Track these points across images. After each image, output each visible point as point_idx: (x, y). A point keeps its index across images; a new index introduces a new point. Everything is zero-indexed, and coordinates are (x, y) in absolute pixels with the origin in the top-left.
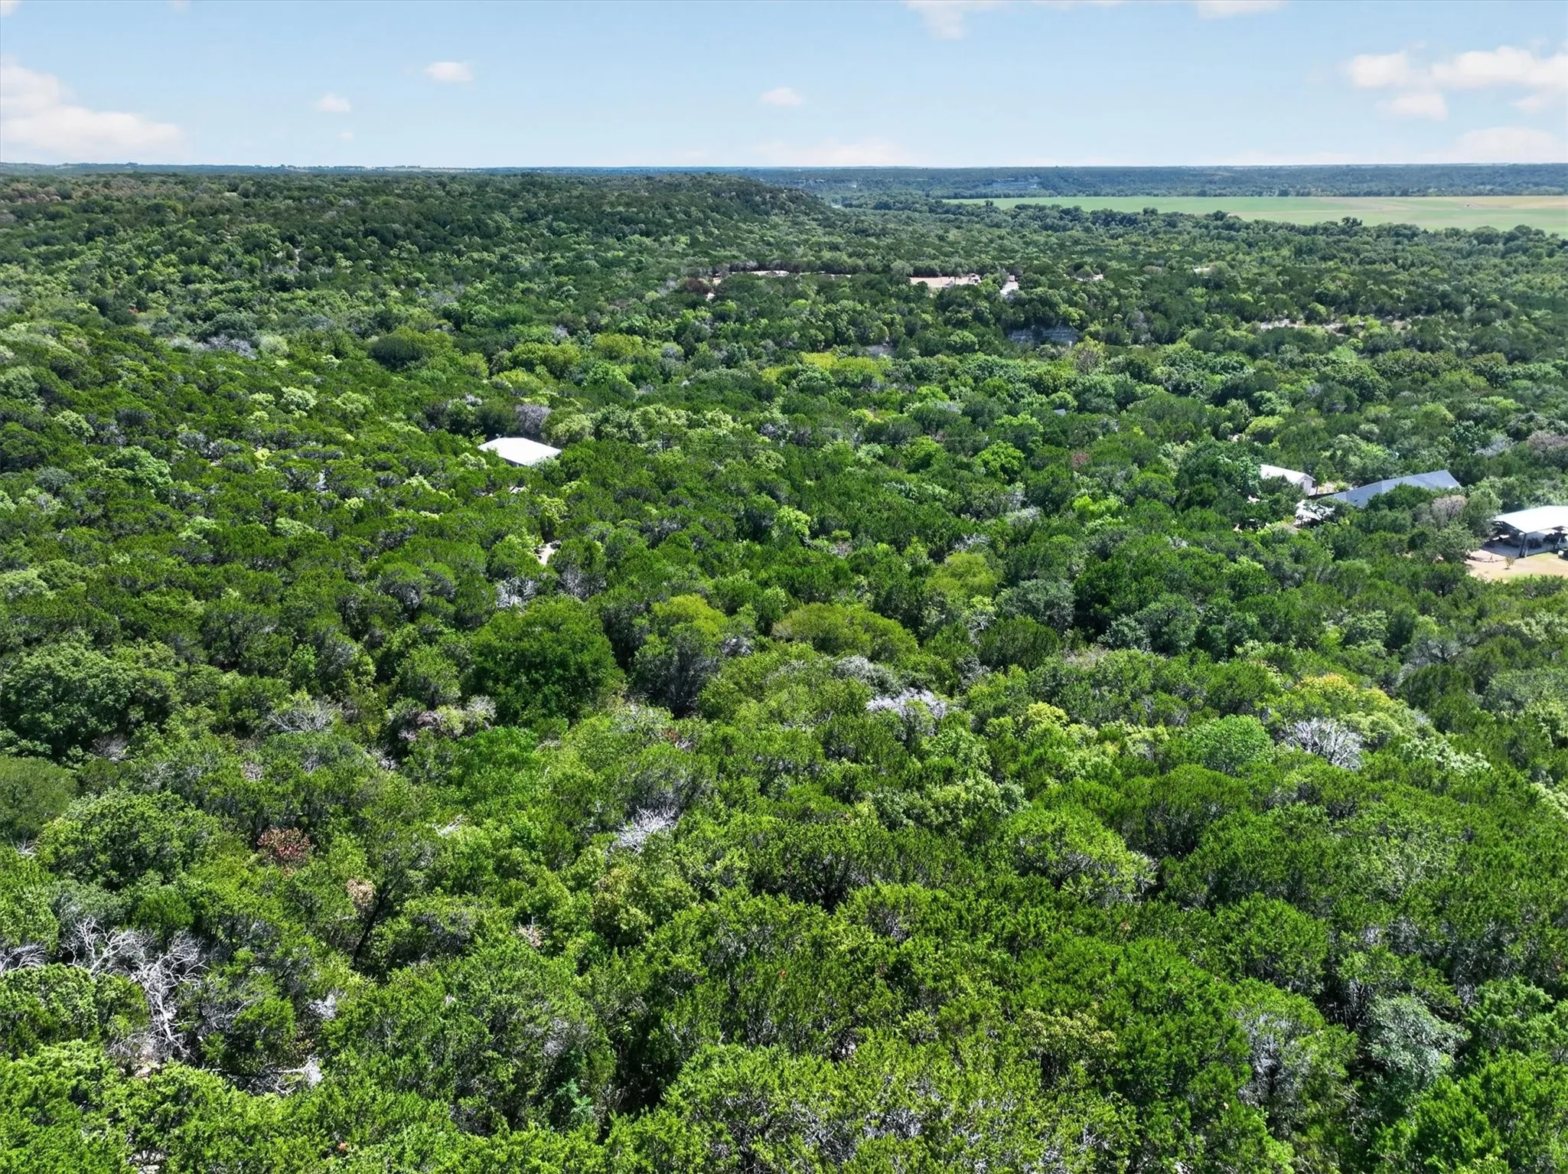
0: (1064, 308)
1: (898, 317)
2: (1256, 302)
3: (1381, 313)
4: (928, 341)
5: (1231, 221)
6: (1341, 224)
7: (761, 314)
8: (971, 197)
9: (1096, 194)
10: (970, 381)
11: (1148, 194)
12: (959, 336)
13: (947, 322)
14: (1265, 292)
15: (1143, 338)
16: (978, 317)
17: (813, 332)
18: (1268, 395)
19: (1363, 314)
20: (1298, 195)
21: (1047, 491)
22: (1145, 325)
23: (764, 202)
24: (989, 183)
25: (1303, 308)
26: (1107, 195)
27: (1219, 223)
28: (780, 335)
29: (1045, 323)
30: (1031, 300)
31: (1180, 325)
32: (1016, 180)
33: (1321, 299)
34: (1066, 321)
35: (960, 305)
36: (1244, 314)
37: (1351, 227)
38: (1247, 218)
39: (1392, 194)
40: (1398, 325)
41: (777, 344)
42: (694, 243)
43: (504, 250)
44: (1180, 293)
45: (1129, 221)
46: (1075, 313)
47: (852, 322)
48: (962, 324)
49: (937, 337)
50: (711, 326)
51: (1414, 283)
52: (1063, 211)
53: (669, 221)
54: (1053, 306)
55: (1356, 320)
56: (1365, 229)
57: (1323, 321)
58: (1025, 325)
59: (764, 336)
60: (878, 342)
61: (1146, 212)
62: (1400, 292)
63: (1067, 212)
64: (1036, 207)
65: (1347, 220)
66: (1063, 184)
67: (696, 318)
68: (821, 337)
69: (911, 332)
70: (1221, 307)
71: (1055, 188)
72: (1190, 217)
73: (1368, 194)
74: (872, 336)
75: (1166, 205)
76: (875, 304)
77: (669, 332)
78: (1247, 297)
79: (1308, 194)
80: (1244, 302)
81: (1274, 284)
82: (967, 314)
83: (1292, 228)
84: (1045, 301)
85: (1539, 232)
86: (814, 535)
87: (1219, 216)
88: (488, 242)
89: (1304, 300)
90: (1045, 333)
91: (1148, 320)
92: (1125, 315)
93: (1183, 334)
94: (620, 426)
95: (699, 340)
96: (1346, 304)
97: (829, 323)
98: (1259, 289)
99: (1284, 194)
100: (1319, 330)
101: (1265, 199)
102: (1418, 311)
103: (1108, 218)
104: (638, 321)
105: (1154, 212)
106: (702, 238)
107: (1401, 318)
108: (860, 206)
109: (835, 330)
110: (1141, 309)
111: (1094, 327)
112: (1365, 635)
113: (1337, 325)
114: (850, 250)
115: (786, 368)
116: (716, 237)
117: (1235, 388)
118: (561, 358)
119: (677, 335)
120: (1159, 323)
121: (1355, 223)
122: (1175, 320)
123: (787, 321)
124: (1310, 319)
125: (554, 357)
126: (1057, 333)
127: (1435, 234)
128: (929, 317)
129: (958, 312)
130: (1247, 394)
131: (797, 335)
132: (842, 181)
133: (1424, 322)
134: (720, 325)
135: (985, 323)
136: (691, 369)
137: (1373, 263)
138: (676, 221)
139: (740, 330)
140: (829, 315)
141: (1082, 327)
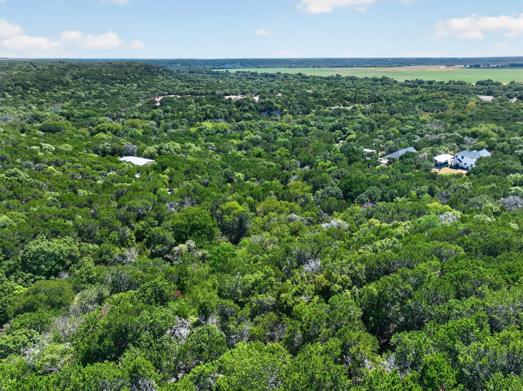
0: (275, 105)
1: (225, 110)
2: (329, 100)
3: (363, 103)
4: (237, 117)
5: (304, 76)
6: (335, 76)
7: (179, 110)
8: (219, 69)
10: (259, 129)
11: (274, 67)
12: (247, 115)
13: (241, 110)
14: (330, 98)
15: (300, 113)
16: (250, 108)
17: (199, 115)
18: (346, 128)
19: (358, 103)
20: (318, 67)
21: (308, 161)
22: (300, 109)
23: (155, 71)
24: (224, 64)
25: (342, 102)
26: (262, 68)
27: (300, 76)
28: (188, 117)
29: (271, 109)
30: (266, 103)
31: (309, 108)
32: (232, 63)
33: (346, 99)
34: (277, 108)
35: (244, 105)
36: (326, 104)
37: (338, 77)
38: (308, 74)
39: (344, 67)
40: (368, 106)
41: (188, 120)
42: (139, 86)
43: (73, 90)
44: (307, 99)
45: (273, 76)
46: (279, 106)
47: (211, 111)
48: (246, 111)
49: (239, 115)
50: (164, 114)
51: (369, 94)
52: (251, 73)
53: (129, 79)
54: (272, 104)
55: (357, 105)
56: (342, 78)
57: (348, 106)
58: (265, 111)
59: (183, 117)
60: (221, 118)
61: (277, 73)
62: (366, 96)
63: (253, 73)
64: (243, 72)
65: (337, 75)
66: (247, 64)
67: (157, 112)
68: (202, 117)
69: (230, 114)
70: (319, 102)
71: (245, 66)
72: (291, 75)
73: (337, 67)
74: (219, 116)
75: (284, 71)
76: (217, 105)
77: (149, 117)
78: (326, 99)
79: (321, 67)
80: (325, 101)
81: (332, 95)
82: (247, 107)
83: (322, 78)
84: (270, 103)
85: (388, 78)
86: (246, 180)
87: (300, 74)
88: (65, 87)
89: (341, 100)
90: (271, 113)
91: (300, 107)
92: (293, 106)
93: (311, 112)
94: (166, 150)
95: (160, 119)
96: (353, 100)
97: (204, 112)
98: (328, 97)
99: (314, 67)
100: (349, 108)
101: (308, 68)
102: (372, 102)
103: (266, 75)
104: (137, 114)
105: (280, 73)
106: (142, 84)
107: (368, 104)
108: (183, 72)
109: (206, 114)
110: (297, 104)
111: (285, 110)
112: (423, 193)
113: (352, 107)
114: (194, 87)
115: (198, 128)
116: (147, 84)
117: (336, 127)
118: (115, 128)
119: (153, 118)
120: (304, 108)
121: (339, 76)
122: (308, 107)
123: (189, 112)
124: (344, 105)
125: (112, 128)
126: (275, 113)
127: (362, 79)
128: (235, 109)
129: (244, 107)
130: (340, 129)
131: (194, 116)
132: (174, 64)
133: (375, 105)
134: (166, 114)
135: (253, 110)
136: (163, 130)
137: (349, 88)
138: (131, 79)
139: (174, 116)
140: (203, 110)
141: (282, 110)
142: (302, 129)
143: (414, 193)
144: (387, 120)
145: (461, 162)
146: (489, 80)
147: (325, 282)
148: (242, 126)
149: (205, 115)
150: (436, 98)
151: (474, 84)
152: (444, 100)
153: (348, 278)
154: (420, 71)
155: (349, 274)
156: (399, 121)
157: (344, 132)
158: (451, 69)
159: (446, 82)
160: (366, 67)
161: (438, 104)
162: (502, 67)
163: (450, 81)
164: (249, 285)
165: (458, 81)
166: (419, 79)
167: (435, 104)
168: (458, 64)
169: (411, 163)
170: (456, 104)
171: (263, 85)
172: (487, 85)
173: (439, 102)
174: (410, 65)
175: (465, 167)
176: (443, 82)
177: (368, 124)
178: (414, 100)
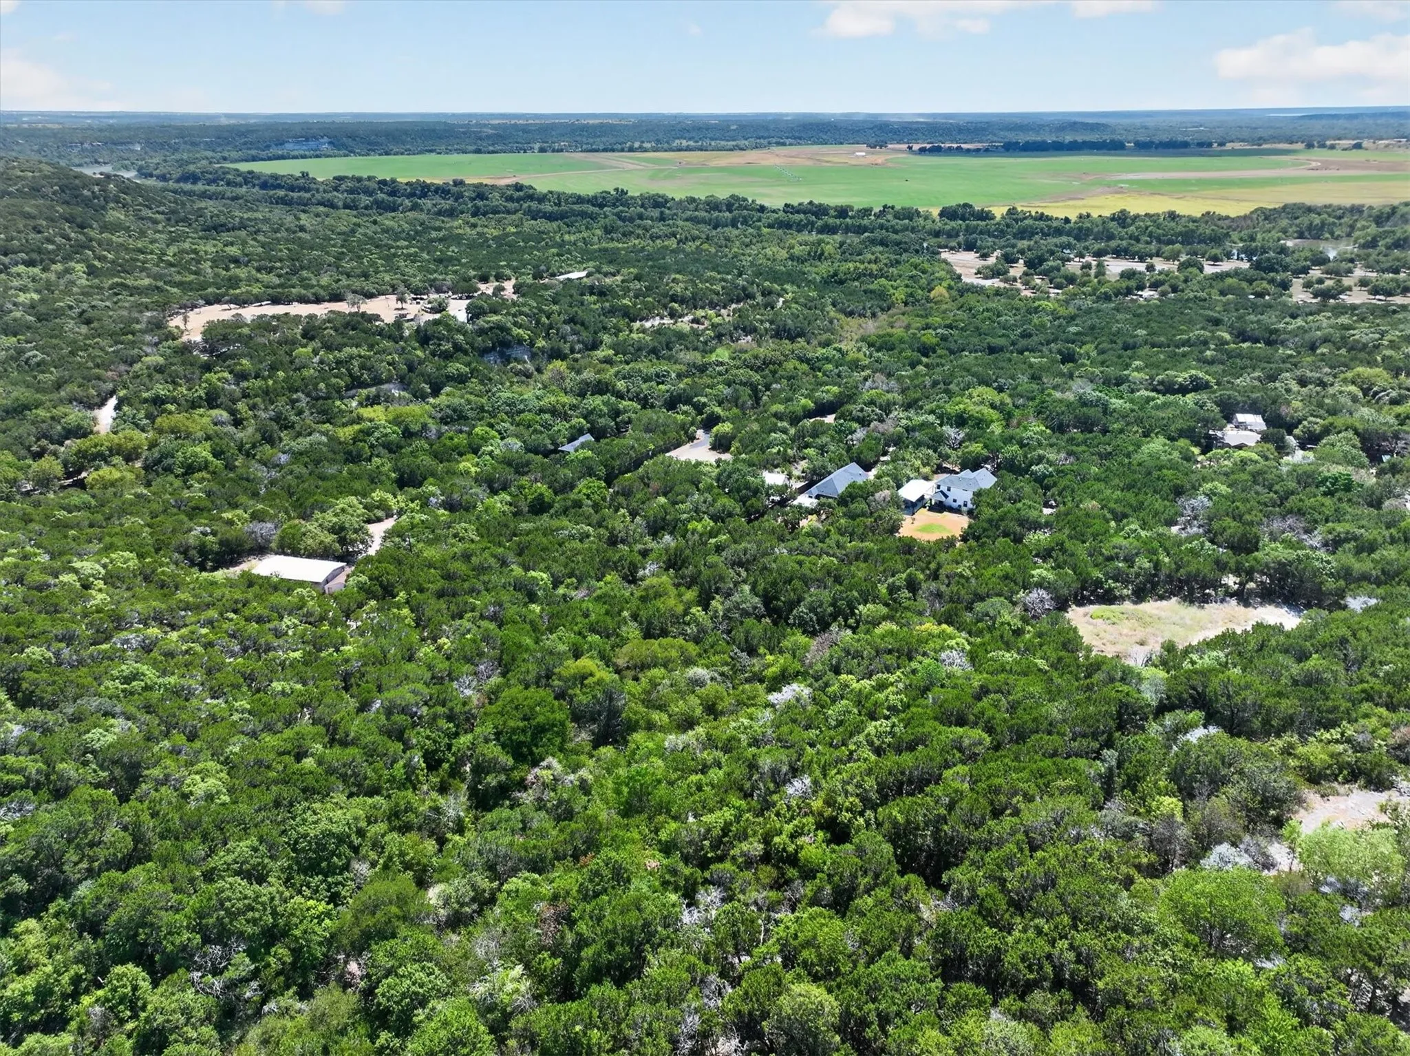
0: (517, 331)
1: (397, 358)
2: (635, 305)
3: (713, 305)
4: (430, 375)
5: (531, 191)
6: (613, 193)
7: (273, 368)
9: (387, 154)
10: (505, 417)
11: (431, 151)
12: (455, 367)
13: (433, 354)
14: (636, 297)
16: (457, 348)
17: (334, 380)
18: (703, 400)
19: (703, 308)
20: (554, 151)
21: (664, 519)
22: (575, 338)
24: (281, 143)
25: (665, 307)
26: (398, 155)
27: (521, 194)
28: (306, 387)
29: (505, 344)
30: (491, 329)
31: (596, 333)
32: (307, 140)
33: (674, 299)
34: (520, 341)
35: (440, 339)
36: (630, 317)
37: (621, 198)
40: (724, 313)
41: (308, 395)
42: (92, 272)
44: (581, 303)
46: (523, 333)
47: (362, 367)
48: (447, 356)
49: (435, 370)
50: (238, 385)
52: (380, 182)
53: (51, 247)
54: (508, 331)
55: (700, 313)
56: (632, 198)
57: (682, 316)
58: (492, 349)
59: (292, 389)
60: (388, 381)
61: (455, 181)
62: (718, 288)
63: (384, 182)
65: (617, 190)
66: (349, 142)
67: (219, 380)
68: (343, 384)
69: (411, 368)
70: (612, 312)
71: (344, 146)
72: (494, 189)
73: (605, 150)
74: (384, 377)
76: (371, 347)
77: (202, 398)
78: (626, 302)
79: (562, 151)
80: (626, 306)
81: (640, 289)
82: (447, 346)
84: (501, 328)
85: (744, 200)
86: (555, 586)
89: (664, 301)
90: (508, 352)
91: (574, 333)
92: (558, 330)
93: (601, 342)
95: (234, 401)
96: (692, 302)
97: (344, 370)
98: (631, 294)
99: (542, 150)
100: (685, 327)
101: (529, 154)
102: (732, 301)
103: (425, 190)
104: (161, 389)
105: (461, 182)
107: (725, 308)
109: (351, 375)
110: (565, 322)
111: (541, 343)
112: (899, 588)
113: (690, 317)
114: (256, 264)
115: (357, 427)
116: (113, 262)
117: (680, 396)
118: (130, 445)
119: (212, 400)
120: (584, 334)
121: (624, 193)
122: (592, 329)
123: (305, 373)
124: (673, 315)
125: (120, 445)
126: (516, 352)
127: (681, 201)
128: (419, 353)
129: (440, 345)
130: (688, 401)
131: (322, 386)
132: (122, 144)
133: (740, 310)
134: (245, 384)
135: (466, 353)
136: (258, 436)
137: (659, 237)
138: (59, 247)
139: (267, 387)
140: (339, 363)
141: (532, 344)
142: (605, 409)
143: (883, 589)
144: (780, 364)
145: (946, 496)
146: (966, 205)
147: (829, 812)
148: (461, 411)
149: (348, 379)
150: (865, 275)
151: (935, 212)
152: (883, 281)
153: (857, 801)
154: (810, 163)
155: (857, 795)
156: (805, 367)
157: (699, 408)
158: (880, 157)
159: (877, 210)
160: (680, 150)
161: (872, 292)
162: (987, 152)
163: (885, 207)
164: (717, 832)
165: (903, 209)
166: (816, 202)
167: (865, 292)
168: (892, 140)
169: (863, 514)
170: (909, 290)
171: (434, 234)
172: (964, 219)
173: (871, 287)
174: (784, 144)
175: (955, 505)
176: (871, 210)
177: (745, 384)
178: (818, 279)
